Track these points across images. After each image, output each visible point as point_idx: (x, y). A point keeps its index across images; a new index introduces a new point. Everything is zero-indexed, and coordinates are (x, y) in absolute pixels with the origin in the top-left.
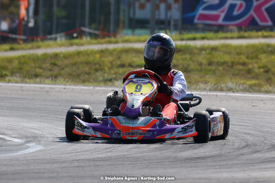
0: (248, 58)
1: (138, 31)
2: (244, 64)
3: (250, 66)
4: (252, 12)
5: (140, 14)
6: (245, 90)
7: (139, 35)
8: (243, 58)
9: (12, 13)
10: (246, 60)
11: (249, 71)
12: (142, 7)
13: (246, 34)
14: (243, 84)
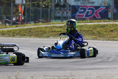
0: (93, 29)
1: (57, 20)
2: (92, 31)
3: (94, 32)
4: (94, 14)
5: (58, 15)
6: (92, 39)
7: (57, 22)
8: (91, 29)
9: (16, 15)
10: (92, 30)
11: (93, 33)
12: (59, 12)
13: (92, 21)
14: (92, 37)
